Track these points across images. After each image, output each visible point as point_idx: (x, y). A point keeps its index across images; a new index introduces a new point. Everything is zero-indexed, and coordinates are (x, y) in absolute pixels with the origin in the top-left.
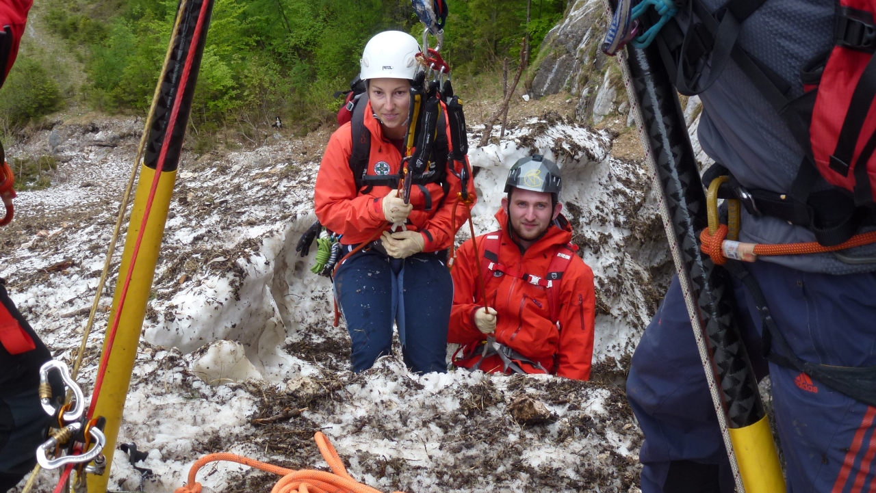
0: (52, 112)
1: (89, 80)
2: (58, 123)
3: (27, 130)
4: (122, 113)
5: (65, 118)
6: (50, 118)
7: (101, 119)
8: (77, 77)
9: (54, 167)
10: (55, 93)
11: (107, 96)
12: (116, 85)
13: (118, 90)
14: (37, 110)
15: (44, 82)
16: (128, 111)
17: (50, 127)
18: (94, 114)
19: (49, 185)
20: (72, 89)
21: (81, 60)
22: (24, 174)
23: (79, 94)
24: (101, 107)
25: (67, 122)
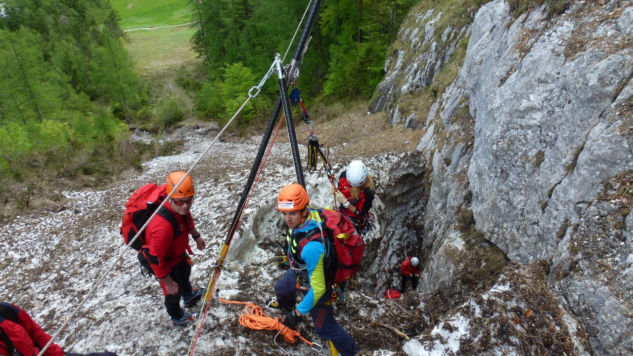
0: (181, 121)
1: (195, 106)
2: (184, 125)
3: (171, 128)
4: (208, 120)
5: (186, 123)
6: (180, 124)
7: (200, 124)
8: (190, 105)
9: (183, 145)
10: (181, 113)
11: (202, 114)
12: (206, 109)
13: (206, 111)
14: (174, 120)
15: (177, 109)
16: (211, 119)
17: (180, 127)
18: (197, 121)
19: (181, 152)
20: (188, 111)
21: (191, 98)
22: (171, 148)
23: (191, 113)
24: (200, 118)
25: (187, 125)
